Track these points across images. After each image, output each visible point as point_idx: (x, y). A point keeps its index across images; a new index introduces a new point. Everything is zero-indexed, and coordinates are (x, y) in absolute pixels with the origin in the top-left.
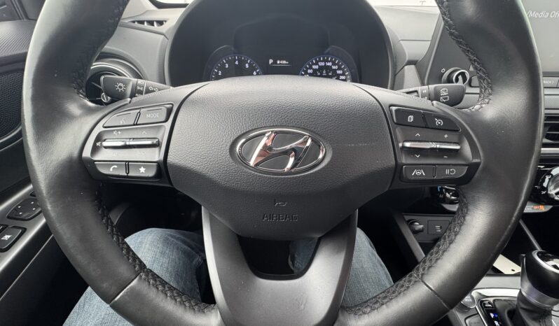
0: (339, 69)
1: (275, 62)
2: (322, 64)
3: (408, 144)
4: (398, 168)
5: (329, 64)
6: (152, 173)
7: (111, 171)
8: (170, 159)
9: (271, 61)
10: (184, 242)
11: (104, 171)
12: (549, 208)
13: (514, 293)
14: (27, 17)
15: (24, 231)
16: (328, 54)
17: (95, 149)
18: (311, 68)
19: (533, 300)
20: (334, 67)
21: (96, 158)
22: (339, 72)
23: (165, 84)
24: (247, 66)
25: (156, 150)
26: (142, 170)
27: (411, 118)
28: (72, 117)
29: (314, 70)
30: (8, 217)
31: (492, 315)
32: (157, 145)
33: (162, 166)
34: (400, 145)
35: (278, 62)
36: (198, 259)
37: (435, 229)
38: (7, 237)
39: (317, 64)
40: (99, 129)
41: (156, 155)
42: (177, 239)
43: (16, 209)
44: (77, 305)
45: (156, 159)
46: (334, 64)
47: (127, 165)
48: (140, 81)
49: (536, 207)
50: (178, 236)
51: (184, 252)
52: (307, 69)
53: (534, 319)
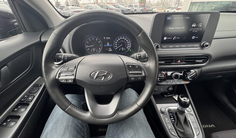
0: (127, 39)
1: (106, 38)
2: (121, 38)
3: (130, 72)
4: (128, 77)
5: (124, 38)
6: (72, 81)
7: (63, 81)
8: (76, 78)
9: (104, 38)
10: (78, 98)
11: (61, 81)
12: (189, 82)
13: (176, 108)
14: (26, 31)
15: (34, 96)
16: (123, 35)
17: (59, 77)
18: (117, 40)
19: (180, 109)
20: (125, 39)
21: (59, 79)
22: (127, 41)
23: (72, 54)
24: (97, 40)
25: (73, 76)
26: (70, 81)
27: (130, 66)
28: (53, 69)
29: (119, 40)
30: (29, 93)
31: (171, 114)
32: (73, 75)
33: (75, 80)
34: (128, 72)
35: (107, 38)
36: (82, 103)
37: (161, 90)
38: (30, 98)
39: (119, 38)
40: (59, 72)
41: (73, 77)
42: (76, 97)
43: (30, 90)
44: (50, 116)
45: (73, 78)
46: (125, 38)
47: (67, 80)
48: (65, 54)
49: (185, 82)
50: (76, 96)
51: (78, 101)
52: (116, 40)
53: (181, 114)
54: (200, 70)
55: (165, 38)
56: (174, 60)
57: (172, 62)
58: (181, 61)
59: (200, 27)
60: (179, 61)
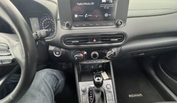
0: (53, 20)
1: (32, 19)
2: (47, 19)
5: (49, 19)
12: (109, 61)
18: (43, 20)
29: (45, 21)
31: (91, 92)
39: (45, 19)
54: (119, 49)
55: (76, 16)
56: (89, 40)
57: (88, 41)
58: (97, 41)
59: (111, 3)
60: (95, 40)
